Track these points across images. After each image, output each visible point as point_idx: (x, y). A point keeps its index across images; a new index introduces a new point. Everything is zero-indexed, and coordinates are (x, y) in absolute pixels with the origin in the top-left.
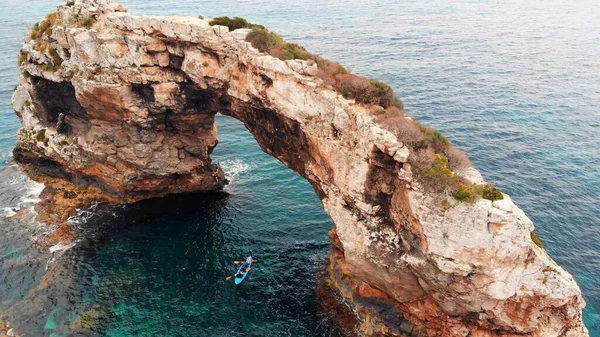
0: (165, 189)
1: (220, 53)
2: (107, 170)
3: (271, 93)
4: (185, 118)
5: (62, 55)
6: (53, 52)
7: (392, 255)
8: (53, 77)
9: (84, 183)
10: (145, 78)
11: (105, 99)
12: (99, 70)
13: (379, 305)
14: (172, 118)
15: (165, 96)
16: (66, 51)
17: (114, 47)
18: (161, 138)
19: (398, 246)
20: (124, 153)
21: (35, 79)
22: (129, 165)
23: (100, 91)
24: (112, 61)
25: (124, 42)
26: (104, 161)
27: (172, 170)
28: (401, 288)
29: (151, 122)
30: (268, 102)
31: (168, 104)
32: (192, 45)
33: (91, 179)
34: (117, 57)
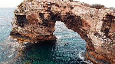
0: (44, 39)
1: (59, 5)
2: (31, 34)
3: (73, 11)
4: (49, 23)
5: (24, 9)
6: (22, 9)
7: (110, 45)
8: (21, 14)
9: (26, 38)
10: (42, 12)
11: (33, 17)
12: (32, 10)
13: (103, 61)
14: (47, 22)
15: (46, 17)
16: (25, 8)
17: (36, 5)
18: (44, 27)
19: (111, 42)
20: (36, 30)
21: (17, 16)
22: (37, 33)
23: (32, 15)
24: (36, 8)
25: (38, 5)
26: (31, 32)
27: (46, 34)
28: (111, 55)
29: (42, 23)
30: (72, 13)
31: (47, 18)
32: (53, 4)
33: (27, 37)
34: (37, 7)
